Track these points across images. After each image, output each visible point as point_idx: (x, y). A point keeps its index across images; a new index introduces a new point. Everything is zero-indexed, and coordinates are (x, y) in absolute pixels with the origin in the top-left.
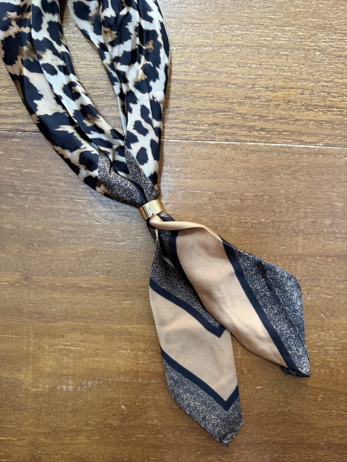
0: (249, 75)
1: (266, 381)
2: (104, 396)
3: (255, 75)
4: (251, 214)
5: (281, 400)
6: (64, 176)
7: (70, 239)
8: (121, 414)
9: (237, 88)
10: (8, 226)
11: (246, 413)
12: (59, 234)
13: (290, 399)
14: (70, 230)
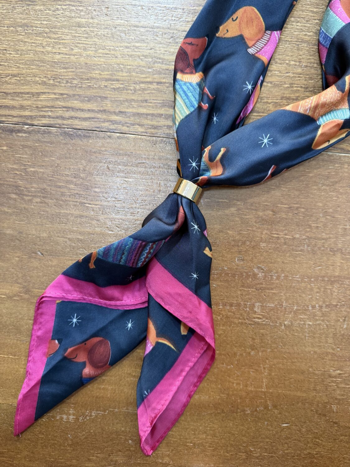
0: (287, 73)
1: (293, 419)
2: (109, 428)
3: (294, 73)
4: (284, 229)
5: (309, 440)
6: (75, 177)
7: (78, 249)
8: (127, 450)
9: (271, 87)
10: (8, 232)
11: (269, 453)
12: (66, 242)
13: (319, 440)
14: (78, 238)
